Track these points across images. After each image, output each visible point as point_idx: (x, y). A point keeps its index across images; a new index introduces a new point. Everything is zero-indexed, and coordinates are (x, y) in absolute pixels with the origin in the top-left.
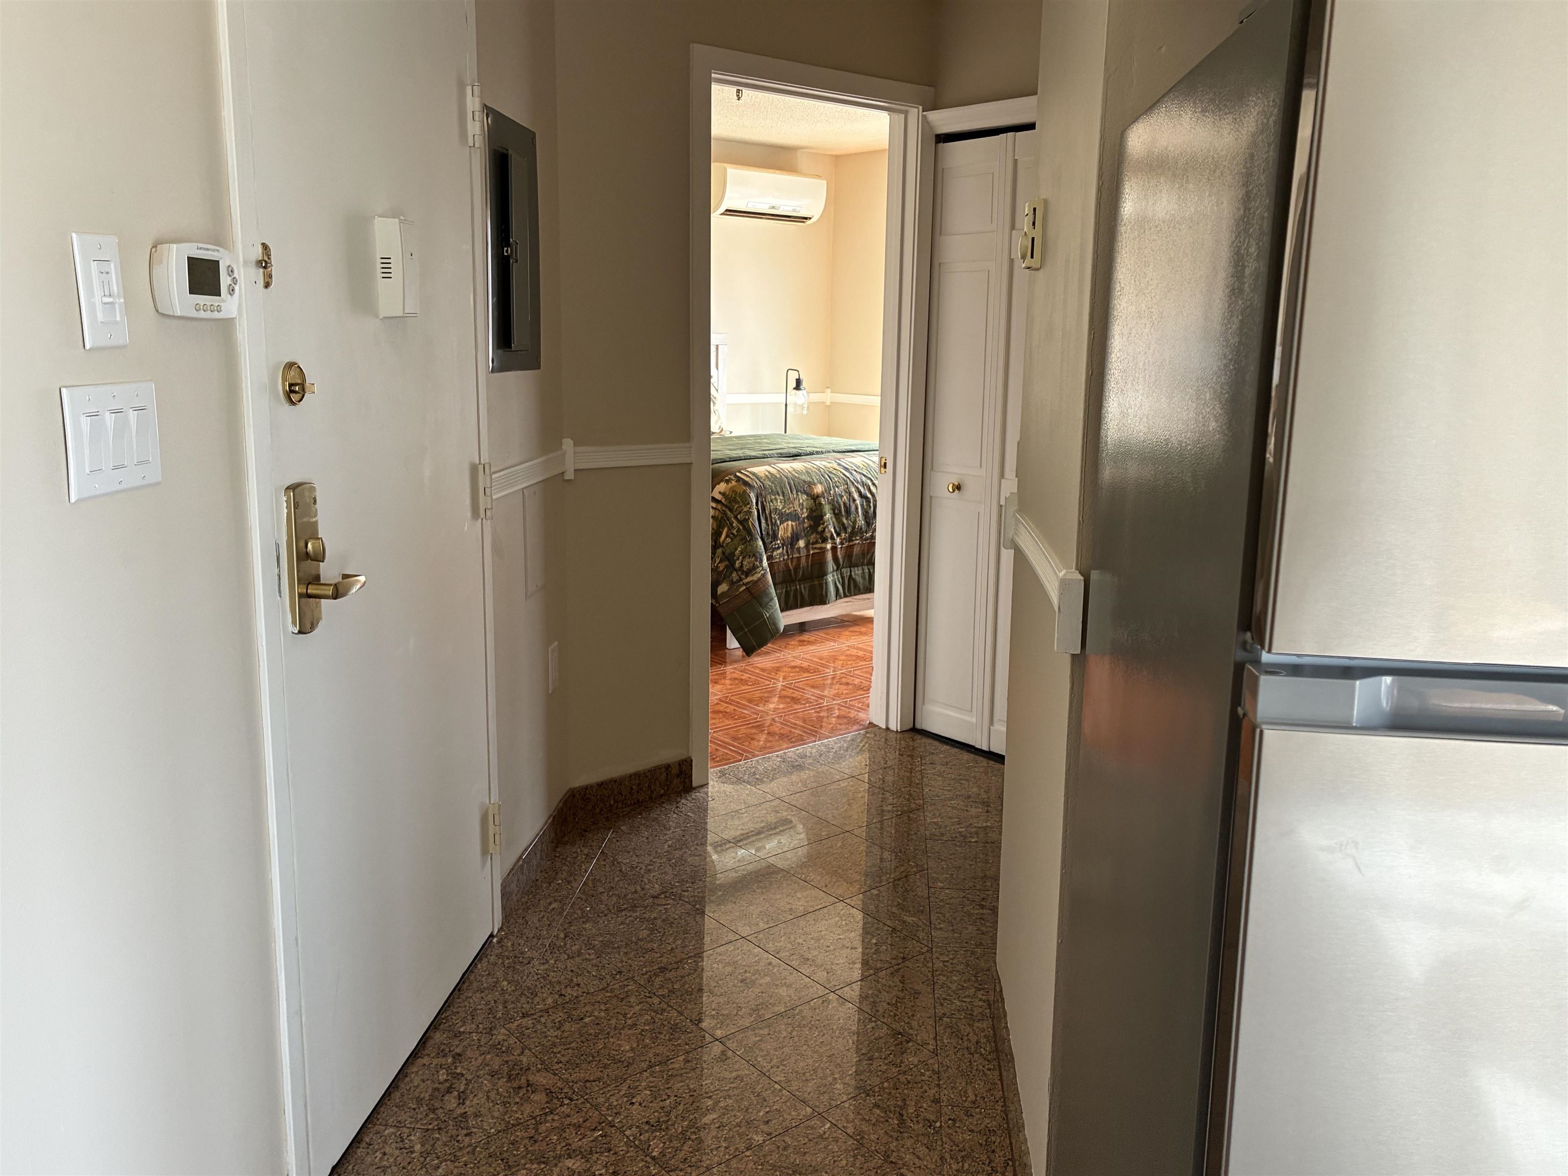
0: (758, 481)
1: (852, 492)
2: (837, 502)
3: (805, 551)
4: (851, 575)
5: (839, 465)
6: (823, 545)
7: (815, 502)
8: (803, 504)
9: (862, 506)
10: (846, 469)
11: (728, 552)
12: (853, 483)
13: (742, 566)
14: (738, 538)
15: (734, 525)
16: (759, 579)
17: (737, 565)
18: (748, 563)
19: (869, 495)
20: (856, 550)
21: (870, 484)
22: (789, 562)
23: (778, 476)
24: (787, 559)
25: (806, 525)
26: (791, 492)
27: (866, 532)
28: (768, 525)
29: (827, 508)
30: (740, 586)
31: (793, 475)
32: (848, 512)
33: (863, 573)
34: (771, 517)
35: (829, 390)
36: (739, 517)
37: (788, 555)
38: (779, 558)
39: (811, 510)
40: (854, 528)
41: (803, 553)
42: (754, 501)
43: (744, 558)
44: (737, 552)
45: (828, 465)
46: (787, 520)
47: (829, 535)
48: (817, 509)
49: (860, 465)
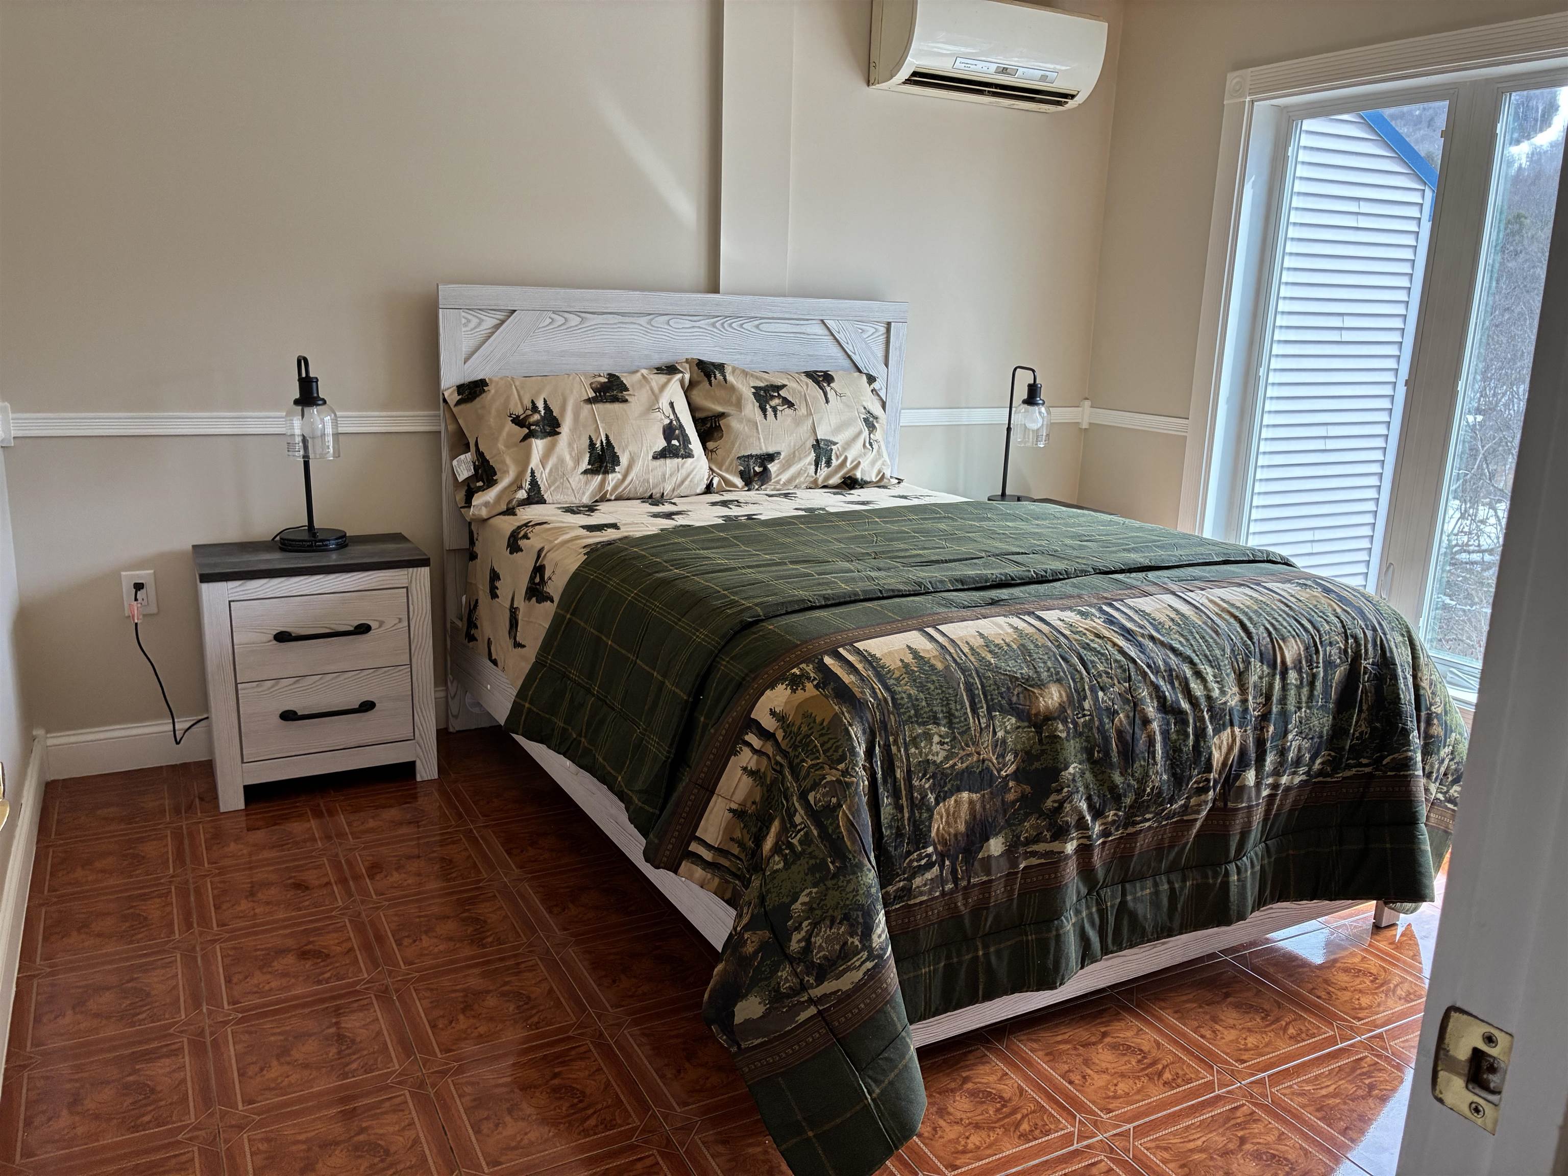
0: (878, 686)
1: (1142, 700)
2: (1102, 730)
3: (1004, 862)
4: (1123, 903)
5: (1111, 621)
6: (1055, 846)
7: (1039, 732)
8: (1004, 741)
9: (1165, 734)
10: (1128, 634)
11: (772, 901)
12: (1144, 675)
13: (808, 949)
14: (803, 864)
15: (798, 819)
16: (858, 987)
17: (795, 945)
18: (828, 940)
19: (1185, 705)
20: (1142, 844)
21: (1189, 673)
22: (959, 897)
23: (940, 666)
24: (952, 892)
25: (1011, 797)
26: (974, 711)
27: (1172, 801)
28: (899, 808)
29: (1072, 749)
30: (803, 1006)
31: (981, 659)
32: (1128, 753)
33: (1157, 893)
34: (910, 788)
35: (1087, 403)
36: (811, 797)
37: (956, 880)
38: (931, 891)
39: (1027, 756)
40: (1140, 793)
41: (999, 872)
42: (861, 750)
43: (815, 925)
44: (797, 906)
45: (1083, 624)
46: (959, 790)
47: (1071, 820)
48: (1043, 752)
49: (1163, 618)
